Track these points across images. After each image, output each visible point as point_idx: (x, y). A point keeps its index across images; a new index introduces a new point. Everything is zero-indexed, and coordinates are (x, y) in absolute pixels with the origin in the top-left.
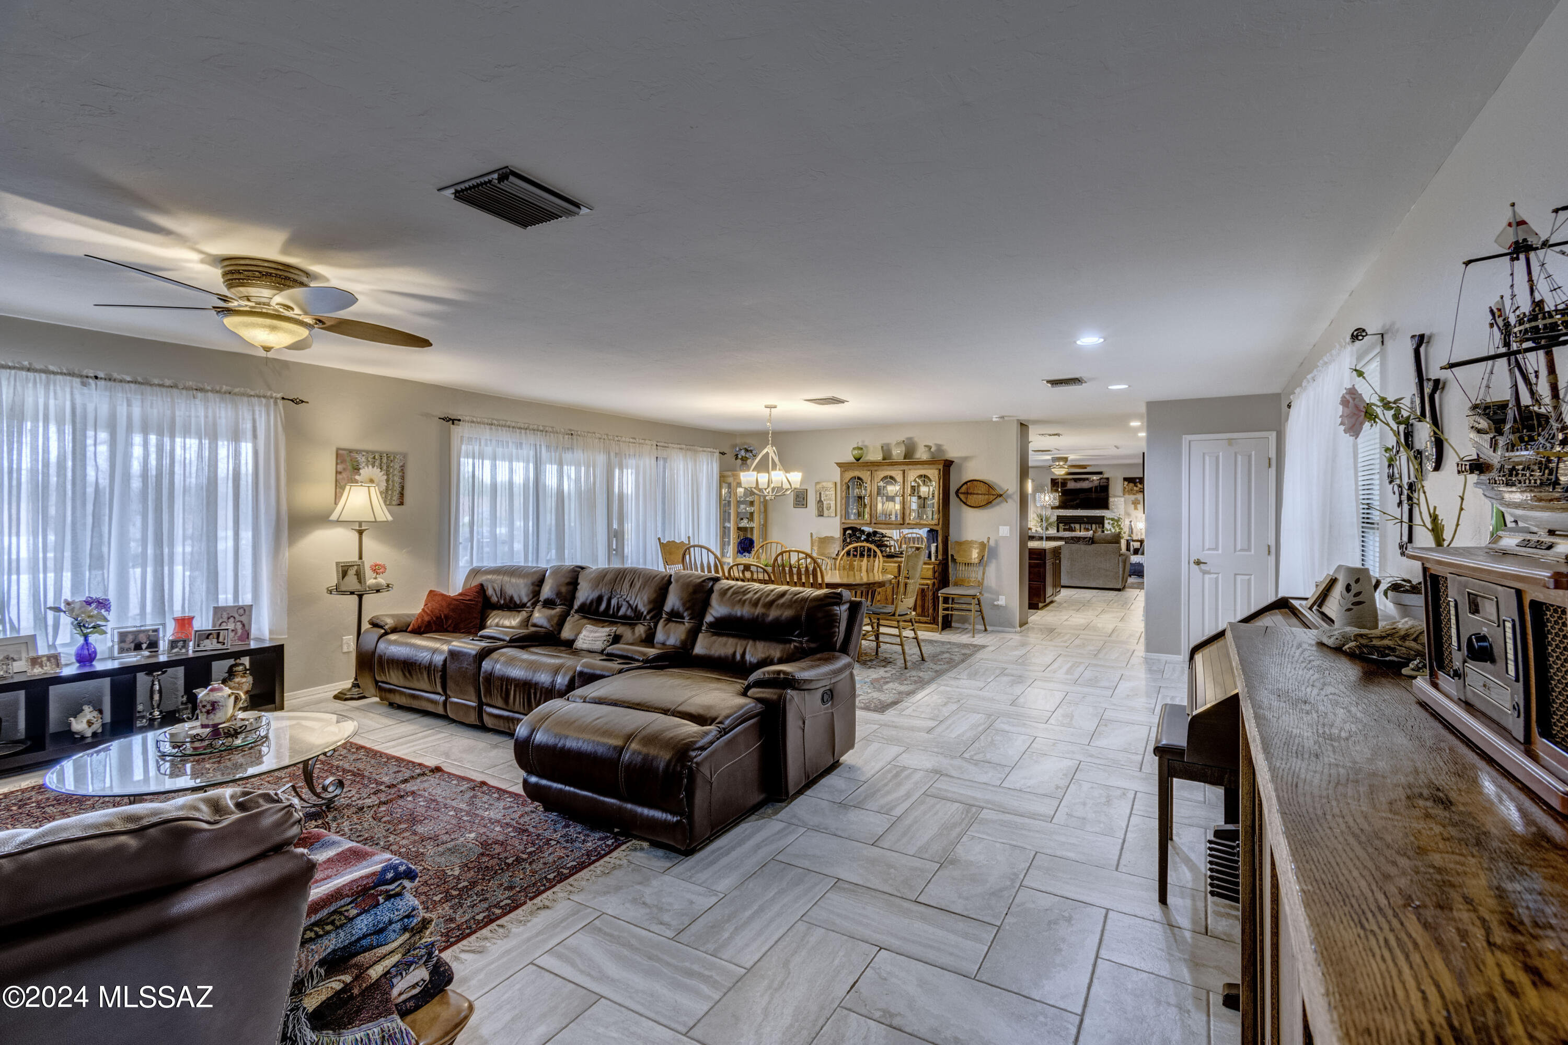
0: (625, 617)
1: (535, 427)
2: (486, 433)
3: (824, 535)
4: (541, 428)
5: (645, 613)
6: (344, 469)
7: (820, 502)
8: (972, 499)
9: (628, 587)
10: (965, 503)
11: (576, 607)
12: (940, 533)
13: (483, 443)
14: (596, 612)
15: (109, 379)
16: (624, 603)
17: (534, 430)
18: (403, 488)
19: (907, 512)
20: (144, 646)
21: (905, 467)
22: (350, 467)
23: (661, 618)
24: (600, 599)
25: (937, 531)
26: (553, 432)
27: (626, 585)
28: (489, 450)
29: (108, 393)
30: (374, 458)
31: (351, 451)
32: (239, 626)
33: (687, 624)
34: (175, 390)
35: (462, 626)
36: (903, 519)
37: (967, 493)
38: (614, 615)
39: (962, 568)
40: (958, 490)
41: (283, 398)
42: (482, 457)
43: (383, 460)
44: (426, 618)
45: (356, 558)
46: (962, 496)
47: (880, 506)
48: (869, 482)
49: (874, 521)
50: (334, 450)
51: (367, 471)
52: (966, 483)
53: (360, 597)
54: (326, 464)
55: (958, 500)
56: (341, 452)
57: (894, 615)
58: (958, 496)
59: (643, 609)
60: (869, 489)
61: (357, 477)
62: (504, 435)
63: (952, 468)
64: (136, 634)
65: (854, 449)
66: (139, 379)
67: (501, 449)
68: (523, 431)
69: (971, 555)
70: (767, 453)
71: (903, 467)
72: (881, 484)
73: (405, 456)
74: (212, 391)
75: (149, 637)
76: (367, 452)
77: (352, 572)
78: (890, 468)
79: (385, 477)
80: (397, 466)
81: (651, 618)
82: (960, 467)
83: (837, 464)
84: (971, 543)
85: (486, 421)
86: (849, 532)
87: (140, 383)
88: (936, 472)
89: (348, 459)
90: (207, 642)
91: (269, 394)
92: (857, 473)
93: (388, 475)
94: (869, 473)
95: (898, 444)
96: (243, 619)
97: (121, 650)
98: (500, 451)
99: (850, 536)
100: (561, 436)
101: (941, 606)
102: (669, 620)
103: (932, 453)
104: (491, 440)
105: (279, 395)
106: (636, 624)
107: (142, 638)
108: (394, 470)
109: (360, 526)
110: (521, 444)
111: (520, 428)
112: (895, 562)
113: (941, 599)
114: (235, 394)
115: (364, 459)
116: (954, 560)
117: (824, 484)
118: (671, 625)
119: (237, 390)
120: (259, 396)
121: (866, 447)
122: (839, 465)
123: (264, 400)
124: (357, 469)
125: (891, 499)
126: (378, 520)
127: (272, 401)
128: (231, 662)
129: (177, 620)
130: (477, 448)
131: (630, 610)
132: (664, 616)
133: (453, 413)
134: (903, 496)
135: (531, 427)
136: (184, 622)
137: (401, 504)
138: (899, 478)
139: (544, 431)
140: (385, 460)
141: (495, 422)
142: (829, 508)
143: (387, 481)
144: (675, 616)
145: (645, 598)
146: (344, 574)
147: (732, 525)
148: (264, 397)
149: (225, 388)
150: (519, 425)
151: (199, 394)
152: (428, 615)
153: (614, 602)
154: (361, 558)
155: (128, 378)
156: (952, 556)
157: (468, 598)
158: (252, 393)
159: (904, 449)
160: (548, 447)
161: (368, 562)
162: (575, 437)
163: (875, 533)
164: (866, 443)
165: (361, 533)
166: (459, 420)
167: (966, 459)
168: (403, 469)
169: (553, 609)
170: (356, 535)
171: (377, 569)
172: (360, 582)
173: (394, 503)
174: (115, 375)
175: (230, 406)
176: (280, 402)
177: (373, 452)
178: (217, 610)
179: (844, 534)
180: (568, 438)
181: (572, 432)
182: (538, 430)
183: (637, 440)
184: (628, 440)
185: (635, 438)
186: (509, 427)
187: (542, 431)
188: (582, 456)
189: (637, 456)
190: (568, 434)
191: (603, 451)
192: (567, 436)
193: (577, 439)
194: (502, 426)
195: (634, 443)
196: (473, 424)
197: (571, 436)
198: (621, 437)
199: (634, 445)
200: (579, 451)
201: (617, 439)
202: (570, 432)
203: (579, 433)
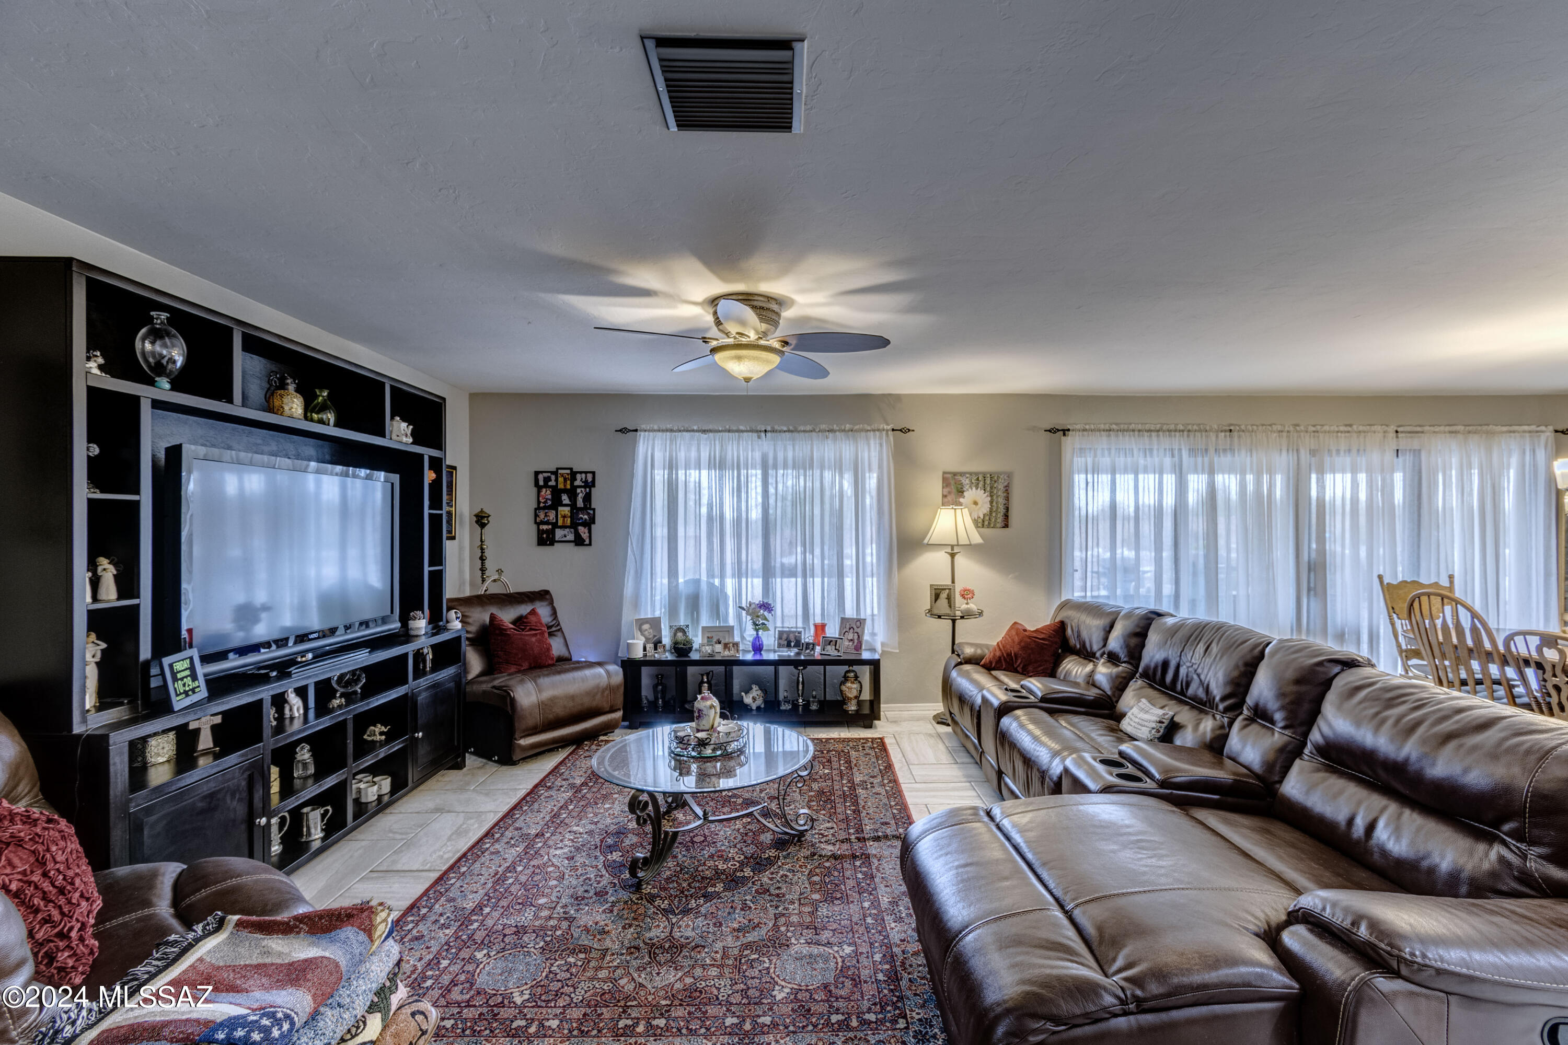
0: (1195, 698)
1: (1172, 427)
2: (1102, 442)
4: (1182, 428)
5: (1217, 699)
6: (950, 493)
9: (1202, 651)
11: (1140, 670)
13: (1099, 452)
14: (1162, 682)
15: (773, 431)
16: (1195, 677)
17: (1169, 431)
18: (1007, 509)
20: (793, 644)
22: (954, 490)
23: (1241, 713)
24: (1165, 664)
26: (1200, 431)
27: (1201, 648)
28: (1105, 461)
29: (772, 443)
30: (978, 479)
31: (955, 474)
32: (856, 637)
33: (1278, 737)
34: (814, 433)
35: (1030, 668)
38: (1182, 693)
41: (893, 430)
42: (1096, 470)
43: (987, 481)
44: (998, 654)
45: (949, 583)
50: (941, 474)
51: (971, 494)
53: (954, 621)
54: (934, 488)
56: (947, 475)
59: (1217, 692)
61: (961, 500)
62: (1128, 442)
64: (789, 633)
66: (791, 428)
67: (1122, 459)
68: (1154, 434)
73: (1010, 475)
74: (839, 431)
75: (796, 637)
76: (971, 474)
77: (944, 595)
79: (989, 499)
80: (1001, 487)
81: (1226, 710)
85: (1102, 427)
87: (792, 431)
89: (952, 482)
90: (829, 647)
91: (881, 427)
93: (991, 496)
96: (859, 630)
97: (780, 646)
98: (1121, 461)
100: (1213, 436)
102: (1250, 720)
104: (1109, 449)
105: (889, 427)
106: (1206, 713)
107: (792, 637)
108: (998, 490)
109: (952, 549)
110: (1151, 450)
111: (1150, 431)
114: (856, 431)
115: (967, 481)
118: (1254, 728)
119: (857, 427)
120: (874, 431)
123: (877, 433)
124: (961, 492)
126: (972, 543)
127: (884, 433)
128: (846, 668)
129: (816, 626)
130: (1090, 460)
131: (1201, 690)
132: (1245, 712)
133: (1060, 422)
135: (1165, 427)
136: (820, 628)
137: (1006, 526)
139: (1186, 431)
140: (988, 481)
141: (1114, 427)
143: (991, 502)
144: (1260, 715)
145: (1220, 675)
146: (937, 597)
148: (878, 430)
149: (848, 427)
150: (1147, 427)
151: (831, 435)
152: (1000, 650)
153: (1183, 671)
154: (953, 582)
155: (785, 429)
157: (1042, 636)
158: (869, 428)
160: (1193, 451)
161: (958, 588)
162: (1235, 434)
165: (953, 555)
166: (1069, 430)
168: (1007, 489)
169: (1118, 666)
170: (949, 558)
171: (967, 594)
172: (950, 606)
173: (998, 525)
174: (776, 427)
175: (852, 442)
176: (890, 433)
177: (977, 474)
178: (844, 620)
180: (1225, 436)
181: (1232, 428)
182: (1176, 431)
183: (1355, 427)
184: (1336, 429)
185: (1351, 426)
186: (1133, 431)
187: (1183, 431)
188: (1248, 458)
189: (1354, 451)
190: (1225, 431)
191: (1288, 450)
192: (1223, 434)
193: (1239, 437)
194: (1124, 430)
195: (1349, 432)
196: (1085, 433)
197: (1228, 434)
198: (1323, 425)
199: (1347, 434)
200: (1243, 452)
201: (1314, 429)
202: (1228, 428)
203: (1243, 427)
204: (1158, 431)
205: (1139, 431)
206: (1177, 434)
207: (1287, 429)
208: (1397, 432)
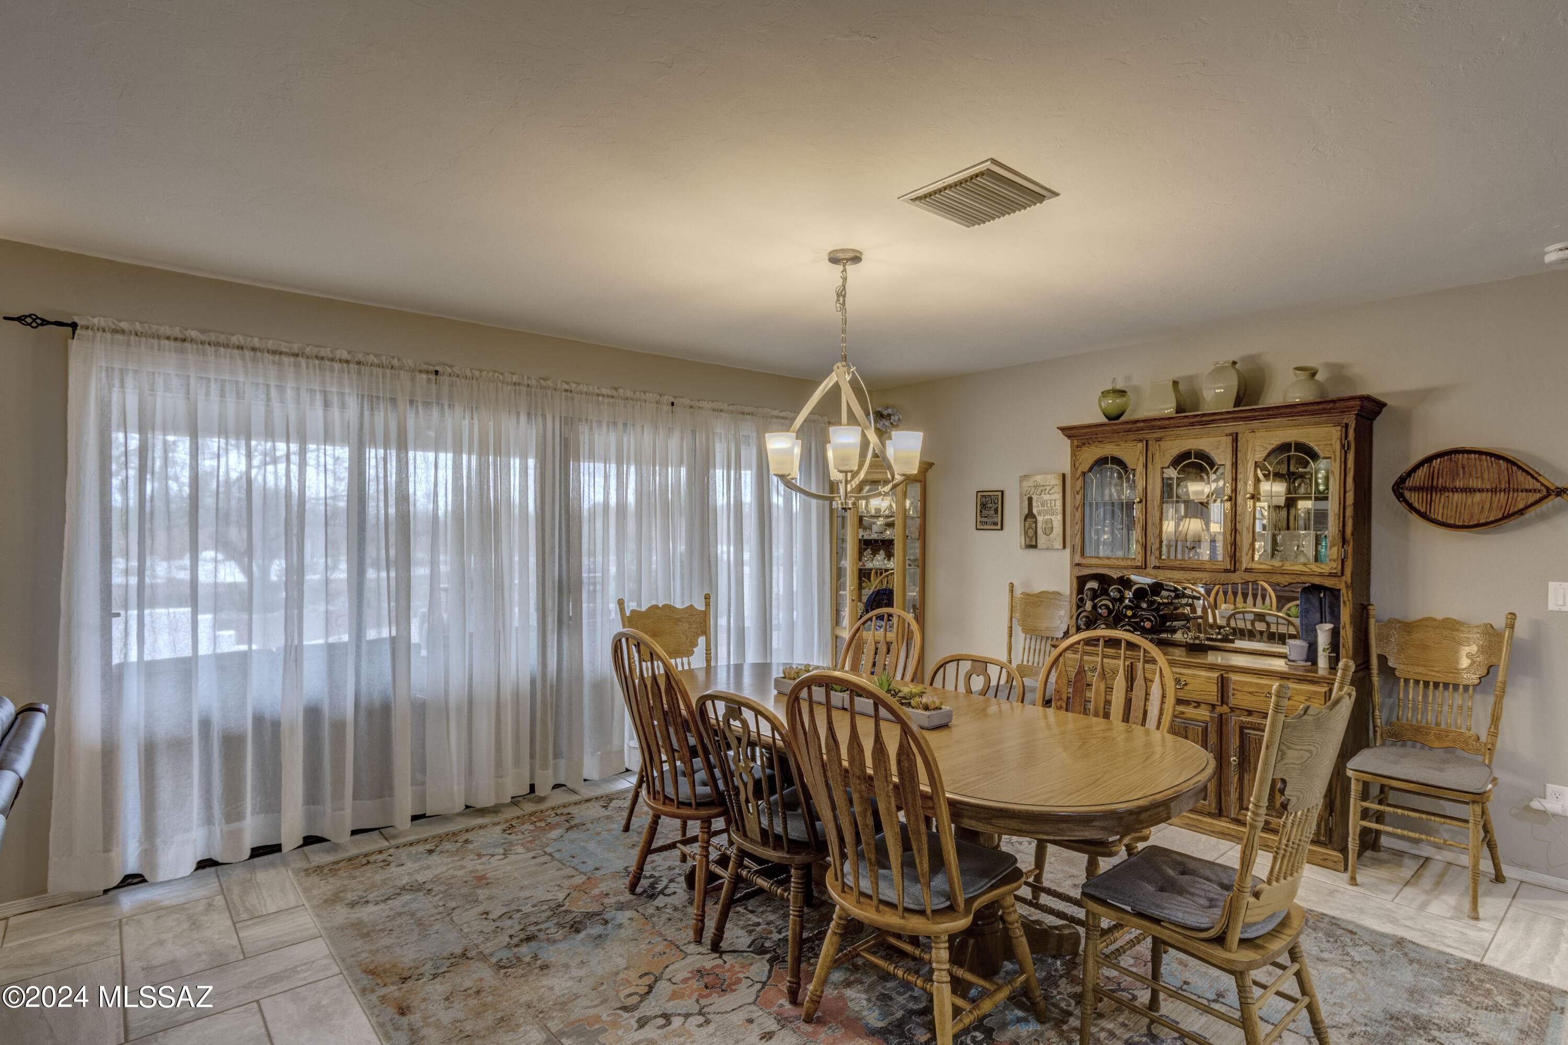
3: (1038, 588)
7: (1030, 516)
8: (1441, 507)
10: (1424, 516)
12: (1346, 596)
19: (1245, 540)
21: (1239, 427)
25: (1334, 593)
36: (1234, 556)
37: (1430, 489)
39: (1414, 694)
40: (1402, 480)
46: (1413, 497)
47: (1169, 527)
48: (1140, 469)
49: (1152, 561)
52: (1429, 460)
55: (1402, 507)
57: (1220, 940)
58: (1400, 496)
60: (1140, 484)
63: (1378, 423)
65: (1105, 394)
69: (1457, 661)
70: (836, 388)
71: (1232, 427)
72: (1172, 473)
78: (1197, 430)
82: (1404, 421)
83: (1063, 429)
84: (1451, 626)
86: (1093, 584)
88: (1335, 433)
92: (1109, 449)
94: (1140, 446)
95: (1218, 370)
99: (1095, 595)
100: (405, 377)
101: (1355, 806)
103: (1319, 384)
112: (1212, 667)
113: (1355, 787)
116: (1387, 671)
117: (1039, 478)
121: (1136, 389)
122: (1068, 431)
125: (1200, 509)
134: (1233, 499)
138: (1222, 456)
142: (1049, 531)
147: (849, 564)
156: (1383, 659)
159: (1233, 382)
162: (444, 379)
163: (1157, 588)
164: (1135, 381)
167: (1426, 395)
179: (1080, 590)
180: (429, 381)
181: (437, 368)
182: (332, 360)
183: (621, 391)
184: (597, 391)
185: (616, 389)
186: (240, 348)
187: (347, 362)
188: (466, 423)
189: (620, 425)
190: (427, 372)
191: (529, 414)
192: (424, 376)
193: (452, 385)
194: (217, 344)
195: (613, 397)
196: (120, 337)
197: (433, 377)
198: (578, 384)
199: (611, 400)
200: (458, 411)
201: (566, 386)
202: (431, 368)
203: (456, 369)
204: (296, 355)
205: (254, 349)
206: (337, 366)
207: (526, 381)
208: (673, 404)
